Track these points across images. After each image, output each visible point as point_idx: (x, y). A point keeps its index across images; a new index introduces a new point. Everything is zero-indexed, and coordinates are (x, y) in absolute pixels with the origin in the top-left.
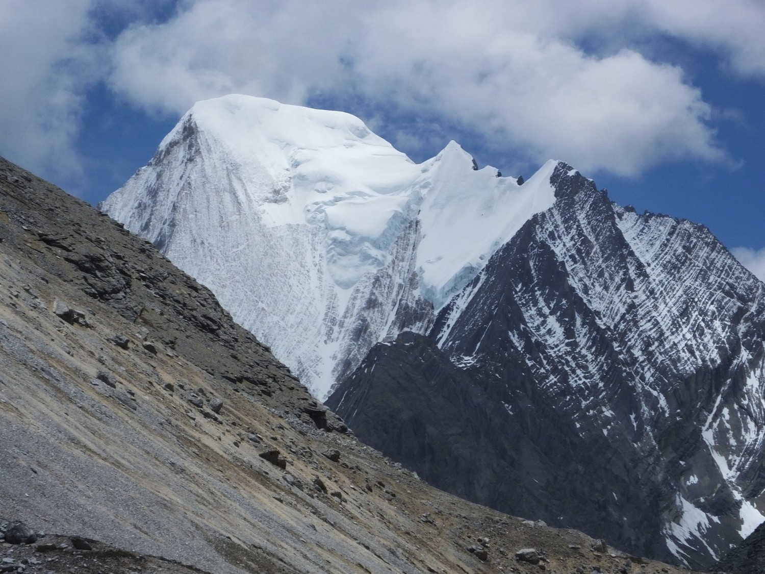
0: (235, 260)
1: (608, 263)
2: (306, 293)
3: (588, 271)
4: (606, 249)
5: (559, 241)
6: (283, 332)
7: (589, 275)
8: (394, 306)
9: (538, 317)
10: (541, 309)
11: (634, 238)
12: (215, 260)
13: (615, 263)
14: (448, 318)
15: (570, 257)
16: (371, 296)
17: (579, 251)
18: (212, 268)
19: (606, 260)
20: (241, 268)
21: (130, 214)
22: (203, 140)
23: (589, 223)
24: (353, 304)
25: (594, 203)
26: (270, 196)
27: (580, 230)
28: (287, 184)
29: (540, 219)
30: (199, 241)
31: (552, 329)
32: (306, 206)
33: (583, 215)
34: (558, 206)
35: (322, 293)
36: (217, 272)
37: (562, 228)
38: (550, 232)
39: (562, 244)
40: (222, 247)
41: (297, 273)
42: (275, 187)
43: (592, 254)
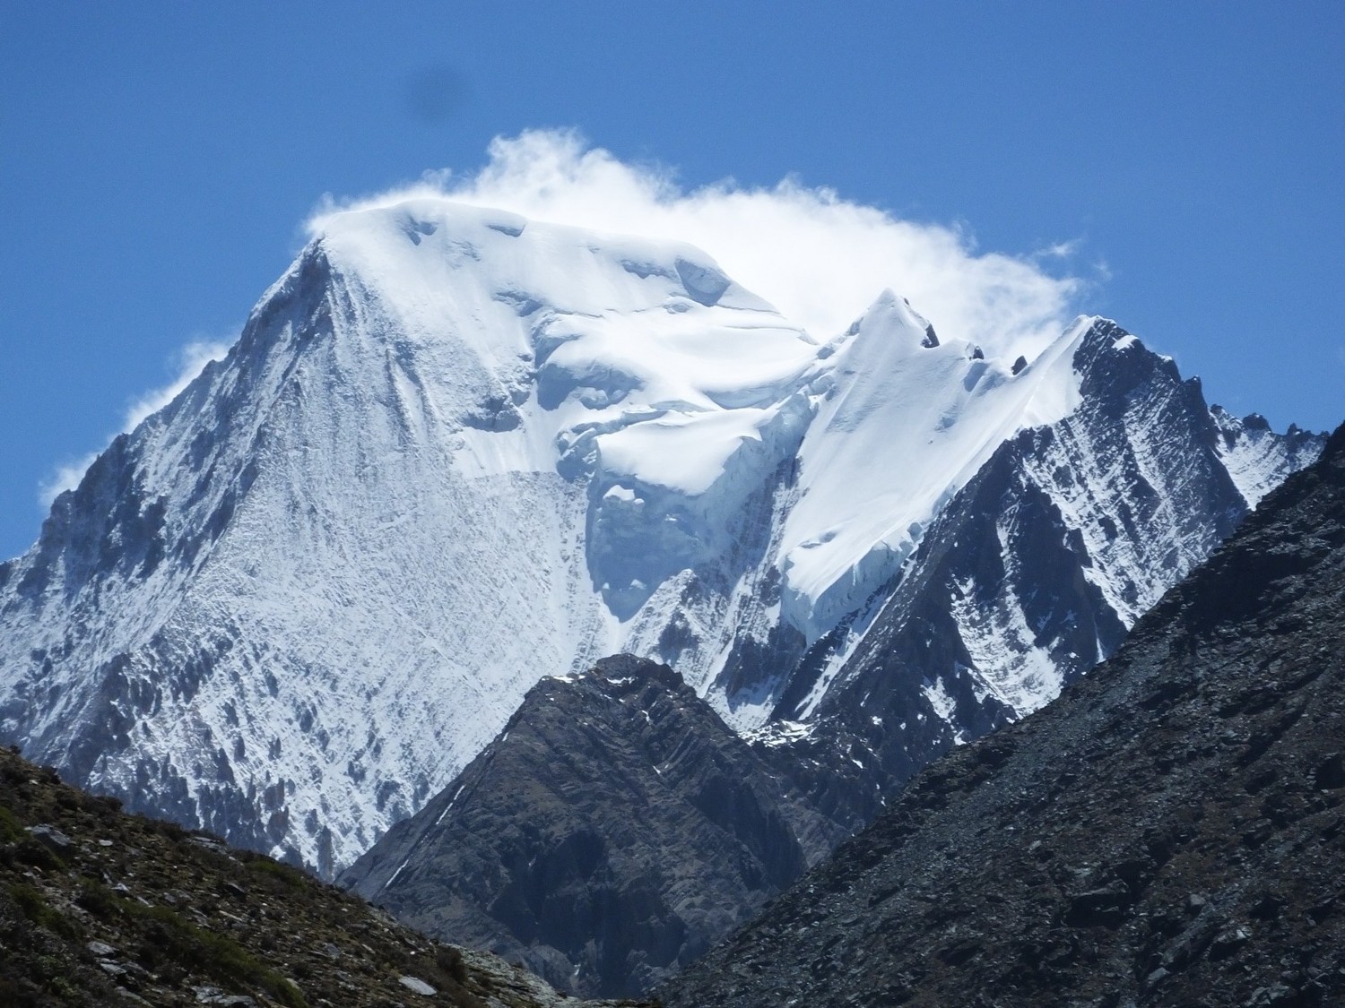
0: (381, 548)
1: (1190, 536)
2: (535, 618)
3: (1140, 554)
4: (1187, 507)
5: (1079, 488)
6: (471, 700)
7: (1142, 561)
8: (726, 643)
9: (1007, 649)
10: (1015, 632)
11: (1258, 485)
12: (337, 547)
13: (1205, 536)
14: (827, 663)
15: (1102, 522)
16: (673, 621)
17: (1124, 513)
18: (328, 566)
19: (1185, 530)
20: (393, 564)
21: (180, 459)
22: (339, 294)
23: (1154, 451)
24: (636, 639)
25: (1170, 407)
26: (479, 412)
27: (1131, 466)
28: (523, 388)
29: (1036, 442)
30: (304, 506)
31: (1037, 676)
32: (560, 435)
33: (1142, 434)
34: (1085, 414)
35: (573, 617)
36: (338, 573)
37: (1089, 460)
38: (1058, 469)
39: (1086, 494)
40: (356, 520)
41: (522, 576)
42: (493, 394)
43: (1154, 518)
